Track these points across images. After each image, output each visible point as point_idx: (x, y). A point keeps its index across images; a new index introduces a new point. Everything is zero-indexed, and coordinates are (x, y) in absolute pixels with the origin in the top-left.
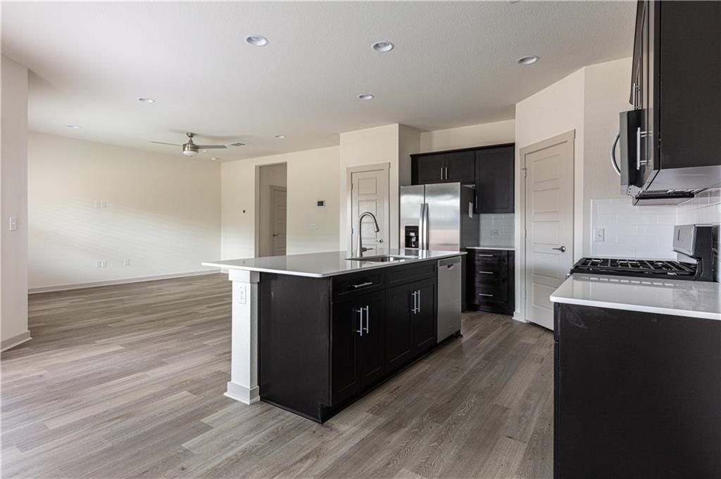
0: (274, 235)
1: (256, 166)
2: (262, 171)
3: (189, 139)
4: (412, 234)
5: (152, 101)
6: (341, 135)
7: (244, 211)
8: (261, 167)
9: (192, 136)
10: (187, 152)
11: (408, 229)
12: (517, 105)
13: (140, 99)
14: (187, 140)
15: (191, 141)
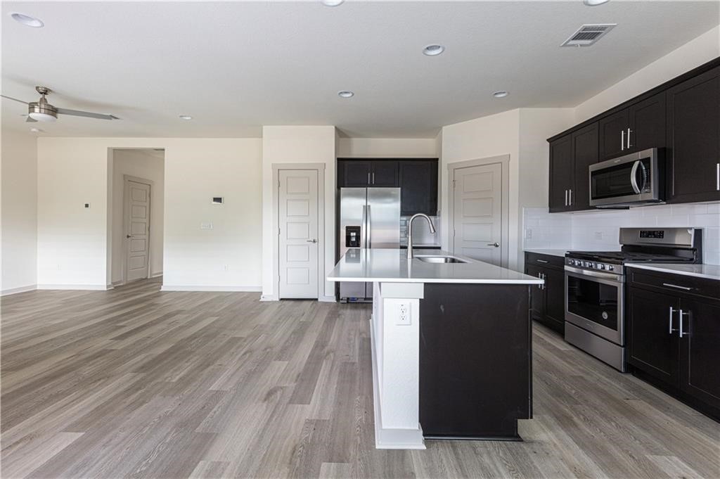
0: (128, 237)
1: (108, 148)
2: (118, 155)
3: (41, 96)
4: (353, 234)
5: (38, 24)
6: (264, 127)
7: (87, 206)
8: (115, 151)
9: (45, 92)
10: (37, 114)
11: (349, 229)
12: (444, 128)
13: (15, 16)
14: (37, 98)
15: (43, 100)
